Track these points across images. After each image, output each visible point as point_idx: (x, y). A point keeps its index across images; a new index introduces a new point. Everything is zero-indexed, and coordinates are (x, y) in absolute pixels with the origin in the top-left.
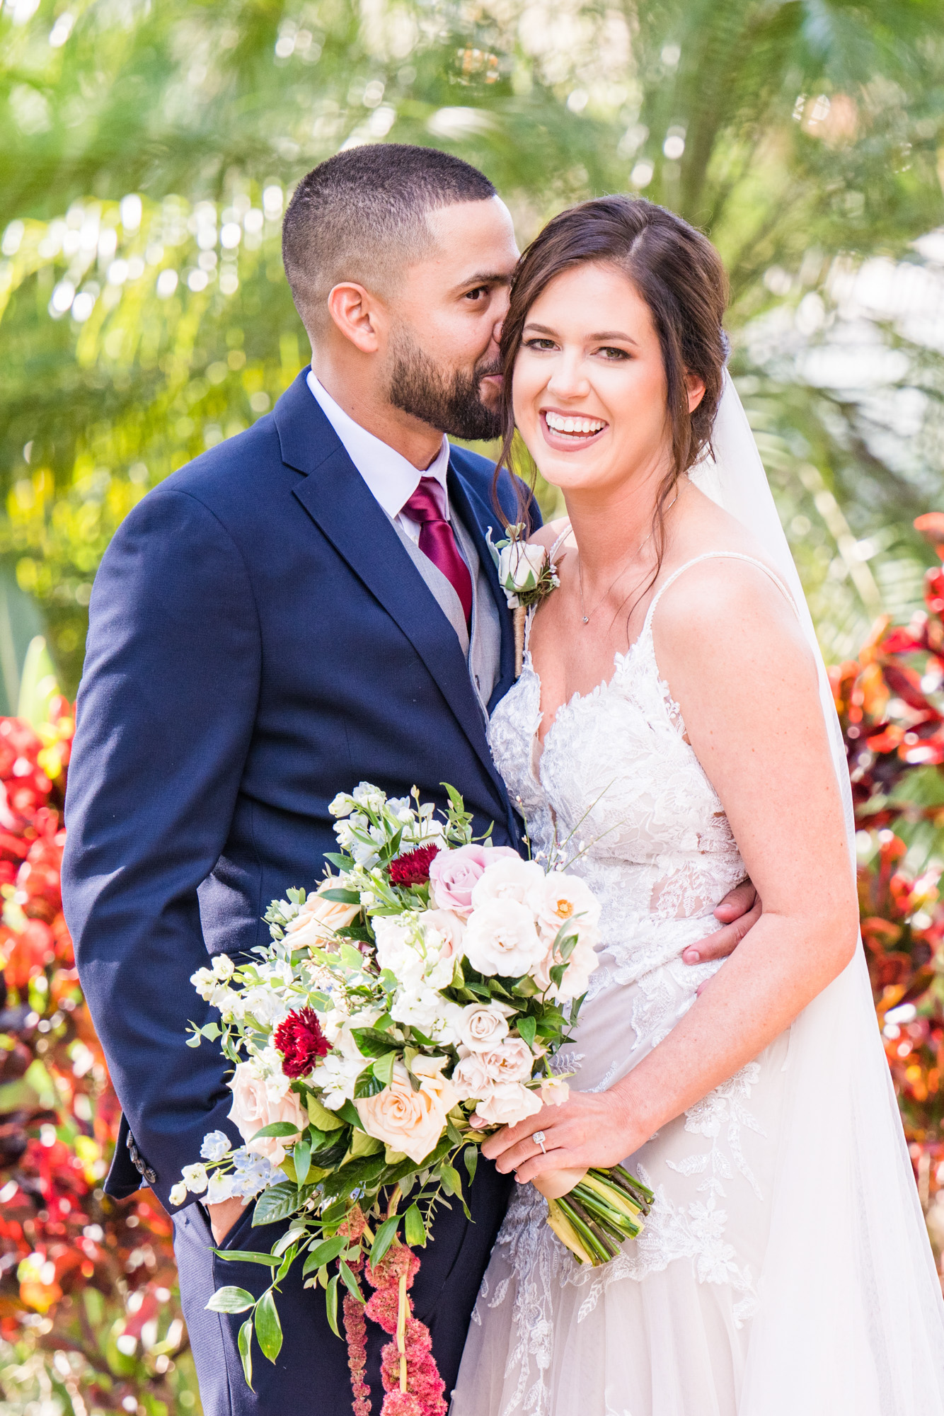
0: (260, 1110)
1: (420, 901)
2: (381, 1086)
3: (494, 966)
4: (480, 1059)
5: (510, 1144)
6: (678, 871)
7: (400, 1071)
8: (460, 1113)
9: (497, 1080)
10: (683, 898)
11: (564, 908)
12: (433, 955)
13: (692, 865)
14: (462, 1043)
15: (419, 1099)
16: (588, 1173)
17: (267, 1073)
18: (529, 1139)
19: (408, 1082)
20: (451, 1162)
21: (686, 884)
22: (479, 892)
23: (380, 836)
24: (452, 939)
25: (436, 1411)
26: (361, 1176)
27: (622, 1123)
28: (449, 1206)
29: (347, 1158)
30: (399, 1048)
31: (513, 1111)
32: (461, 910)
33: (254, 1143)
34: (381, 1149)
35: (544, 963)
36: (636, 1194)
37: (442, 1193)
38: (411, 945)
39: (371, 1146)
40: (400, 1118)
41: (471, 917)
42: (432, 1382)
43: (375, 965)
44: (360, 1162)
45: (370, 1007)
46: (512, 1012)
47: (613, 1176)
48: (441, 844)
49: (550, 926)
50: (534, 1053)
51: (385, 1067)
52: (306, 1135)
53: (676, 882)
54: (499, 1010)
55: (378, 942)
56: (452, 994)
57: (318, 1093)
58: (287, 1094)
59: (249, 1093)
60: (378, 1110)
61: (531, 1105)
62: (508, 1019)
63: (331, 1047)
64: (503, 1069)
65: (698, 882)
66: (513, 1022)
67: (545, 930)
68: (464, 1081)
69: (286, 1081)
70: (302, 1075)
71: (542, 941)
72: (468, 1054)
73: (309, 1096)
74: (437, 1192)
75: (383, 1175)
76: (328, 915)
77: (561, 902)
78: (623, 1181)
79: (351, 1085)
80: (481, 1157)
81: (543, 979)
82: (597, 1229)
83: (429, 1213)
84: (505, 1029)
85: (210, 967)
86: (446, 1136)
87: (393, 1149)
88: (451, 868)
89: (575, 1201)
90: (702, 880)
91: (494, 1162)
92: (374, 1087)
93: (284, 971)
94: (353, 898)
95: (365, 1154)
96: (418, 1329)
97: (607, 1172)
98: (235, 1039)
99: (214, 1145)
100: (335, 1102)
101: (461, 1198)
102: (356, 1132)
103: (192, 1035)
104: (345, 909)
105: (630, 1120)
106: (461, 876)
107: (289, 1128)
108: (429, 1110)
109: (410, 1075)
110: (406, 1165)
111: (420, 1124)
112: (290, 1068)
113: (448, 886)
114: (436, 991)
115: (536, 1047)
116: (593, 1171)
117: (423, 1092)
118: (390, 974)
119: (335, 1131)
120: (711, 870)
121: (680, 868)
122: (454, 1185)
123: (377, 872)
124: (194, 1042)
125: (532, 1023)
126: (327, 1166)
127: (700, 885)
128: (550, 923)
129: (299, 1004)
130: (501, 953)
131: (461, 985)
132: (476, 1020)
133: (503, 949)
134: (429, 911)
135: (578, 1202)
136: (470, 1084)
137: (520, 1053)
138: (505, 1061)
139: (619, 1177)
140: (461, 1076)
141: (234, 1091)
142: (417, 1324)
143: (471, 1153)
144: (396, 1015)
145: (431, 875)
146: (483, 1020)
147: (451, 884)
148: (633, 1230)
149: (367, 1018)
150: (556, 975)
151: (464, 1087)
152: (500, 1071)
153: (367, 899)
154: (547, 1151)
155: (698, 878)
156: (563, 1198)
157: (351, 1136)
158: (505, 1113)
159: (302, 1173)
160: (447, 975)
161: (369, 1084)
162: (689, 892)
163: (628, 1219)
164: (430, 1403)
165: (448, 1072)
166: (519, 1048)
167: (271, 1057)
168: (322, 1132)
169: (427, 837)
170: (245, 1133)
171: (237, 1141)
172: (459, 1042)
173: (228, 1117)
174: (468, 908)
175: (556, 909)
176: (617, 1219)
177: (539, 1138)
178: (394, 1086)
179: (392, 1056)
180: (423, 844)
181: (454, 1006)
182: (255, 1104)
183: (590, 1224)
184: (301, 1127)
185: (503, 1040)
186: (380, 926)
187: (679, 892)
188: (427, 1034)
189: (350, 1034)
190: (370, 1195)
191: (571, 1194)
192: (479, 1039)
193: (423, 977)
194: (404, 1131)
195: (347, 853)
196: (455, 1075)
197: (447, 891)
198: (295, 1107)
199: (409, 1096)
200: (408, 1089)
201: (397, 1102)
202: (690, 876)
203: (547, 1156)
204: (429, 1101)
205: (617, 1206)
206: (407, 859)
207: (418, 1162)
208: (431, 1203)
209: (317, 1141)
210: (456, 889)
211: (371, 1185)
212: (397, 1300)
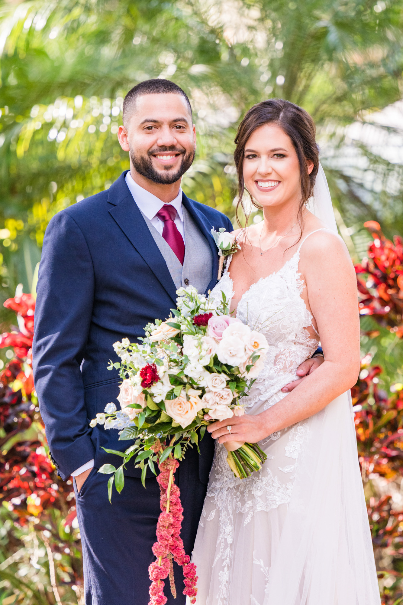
0: (129, 398)
1: (202, 332)
2: (176, 397)
3: (226, 360)
4: (214, 394)
5: (218, 428)
6: (285, 349)
7: (183, 393)
8: (202, 413)
9: (219, 403)
10: (286, 360)
11: (256, 345)
12: (203, 353)
13: (290, 348)
14: (208, 387)
15: (189, 405)
16: (245, 444)
17: (135, 385)
18: (225, 428)
19: (185, 397)
20: (195, 431)
21: (288, 355)
22: (225, 333)
23: (192, 305)
24: (212, 348)
25: (179, 519)
26: (161, 429)
27: (260, 428)
28: (192, 447)
29: (158, 421)
30: (184, 384)
31: (222, 415)
32: (217, 338)
33: (125, 409)
34: (171, 420)
35: (245, 363)
36: (261, 455)
37: (190, 442)
38: (197, 347)
39: (167, 419)
40: (180, 410)
41: (221, 342)
42: (178, 509)
43: (181, 353)
44: (162, 424)
45: (177, 367)
46: (228, 379)
47: (254, 447)
48: (214, 313)
49: (250, 350)
50: (233, 395)
51: (178, 390)
52: (145, 410)
53: (284, 354)
54: (224, 377)
55: (184, 344)
56: (208, 368)
57: (152, 395)
58: (140, 394)
59: (126, 391)
60: (172, 406)
61: (229, 414)
62: (227, 381)
63: (160, 379)
64: (221, 399)
65: (292, 355)
66: (228, 382)
67: (248, 351)
68: (206, 401)
69: (141, 389)
70: (147, 388)
71: (246, 355)
72: (209, 391)
73: (148, 396)
74: (189, 441)
75: (170, 430)
76: (168, 331)
77: (255, 342)
78: (257, 449)
79: (165, 395)
80: (206, 431)
81: (243, 369)
82: (244, 465)
83: (184, 449)
84: (225, 384)
85: (121, 342)
86: (195, 421)
87: (175, 422)
88: (216, 322)
89: (238, 454)
90: (293, 354)
91: (211, 434)
92: (173, 397)
93: (148, 349)
94: (178, 327)
95: (165, 421)
96: (175, 489)
97: (251, 445)
98: (125, 371)
99: (110, 408)
100: (158, 400)
101: (197, 444)
102: (163, 412)
103: (110, 365)
104: (174, 330)
105: (263, 427)
106: (220, 326)
107: (139, 406)
108: (191, 409)
109: (187, 395)
110: (179, 428)
111: (187, 414)
112: (144, 384)
113: (214, 328)
114: (202, 366)
115: (235, 394)
116: (246, 444)
117: (190, 402)
118: (186, 357)
119: (155, 411)
120: (297, 351)
121: (286, 348)
122: (195, 440)
123: (189, 319)
124: (110, 368)
125: (235, 384)
126: (150, 423)
127: (292, 356)
128: (250, 349)
129: (152, 361)
130: (230, 356)
131: (211, 366)
132: (215, 379)
133: (231, 355)
134: (205, 337)
135: (239, 454)
136: (208, 403)
137: (228, 395)
138: (222, 396)
139: (255, 448)
140: (205, 399)
141: (121, 389)
142: (175, 486)
143: (203, 429)
144: (186, 372)
145: (209, 323)
146: (217, 380)
147: (215, 328)
148: (257, 468)
149: (175, 371)
150: (248, 369)
151: (206, 403)
152: (220, 400)
153: (183, 327)
154: (231, 433)
155: (292, 353)
156: (234, 451)
157: (161, 414)
158: (219, 416)
159: (141, 424)
160: (207, 361)
161: (171, 395)
162: (288, 358)
163: (256, 463)
164: (177, 516)
165: (201, 397)
166: (228, 393)
167: (138, 379)
168: (151, 410)
169: (210, 310)
170: (122, 406)
171: (119, 408)
172: (207, 386)
173: (117, 398)
174: (220, 338)
175: (253, 344)
176: (252, 463)
177: (229, 428)
178: (180, 398)
179: (181, 387)
180: (208, 312)
181: (207, 373)
182: (128, 395)
183: (242, 463)
184: (143, 406)
185: (223, 389)
186: (187, 339)
187: (285, 358)
188: (196, 381)
189: (168, 376)
190: (164, 437)
191: (237, 451)
192: (214, 387)
193: (198, 360)
194: (180, 415)
195: (179, 310)
196: (203, 398)
197: (213, 330)
198: (142, 399)
199: (185, 402)
200: (185, 400)
201: (180, 404)
202: (289, 352)
203: (231, 435)
204: (192, 406)
205: (253, 459)
206: (201, 316)
207: (184, 427)
208: (186, 445)
209: (148, 413)
210: (217, 330)
211: (164, 433)
212: (169, 477)
